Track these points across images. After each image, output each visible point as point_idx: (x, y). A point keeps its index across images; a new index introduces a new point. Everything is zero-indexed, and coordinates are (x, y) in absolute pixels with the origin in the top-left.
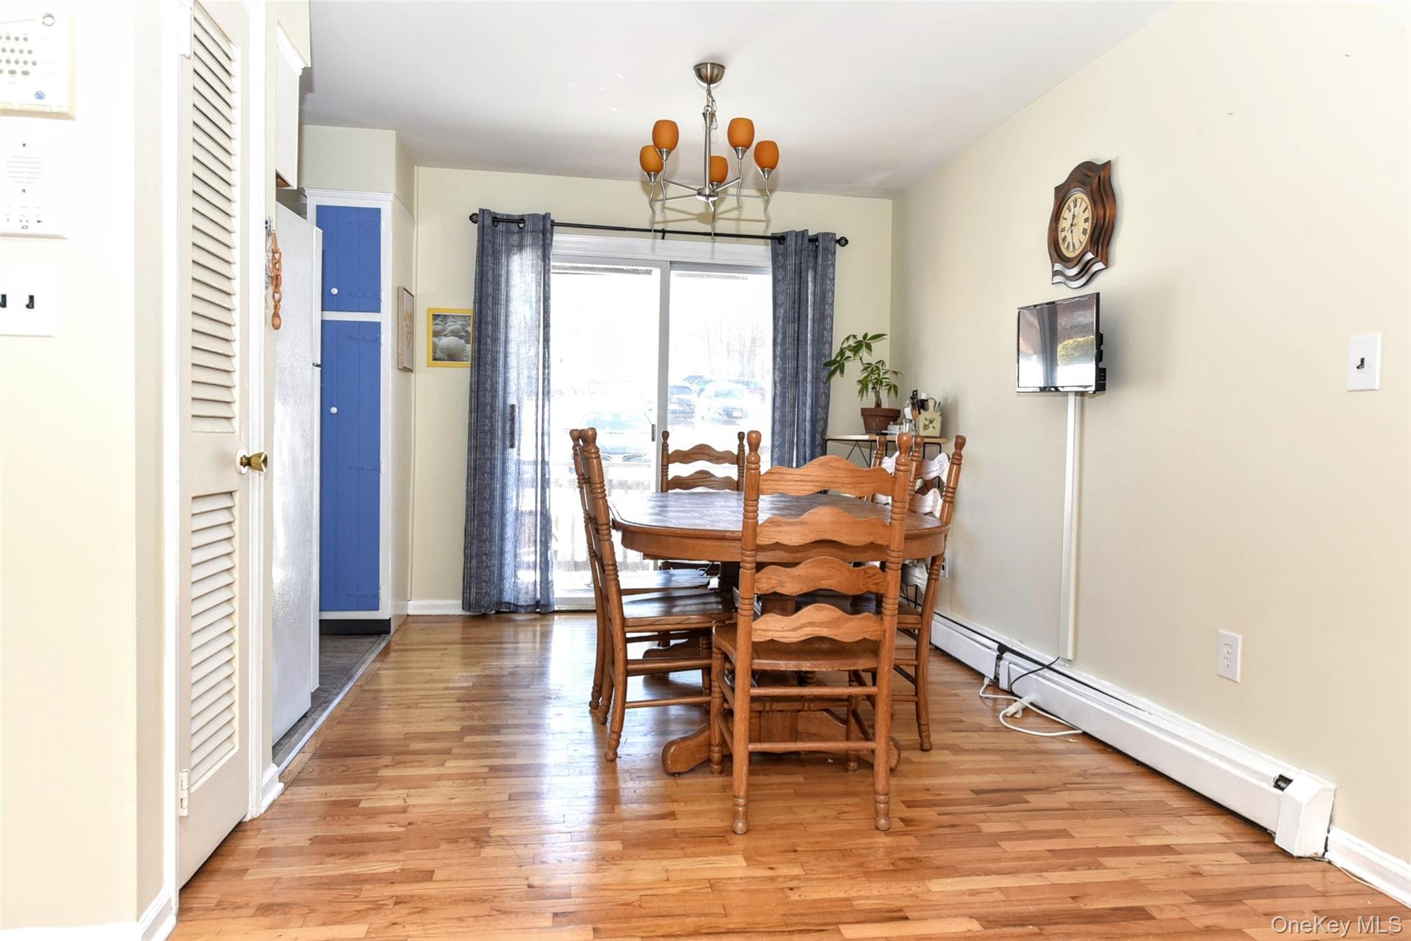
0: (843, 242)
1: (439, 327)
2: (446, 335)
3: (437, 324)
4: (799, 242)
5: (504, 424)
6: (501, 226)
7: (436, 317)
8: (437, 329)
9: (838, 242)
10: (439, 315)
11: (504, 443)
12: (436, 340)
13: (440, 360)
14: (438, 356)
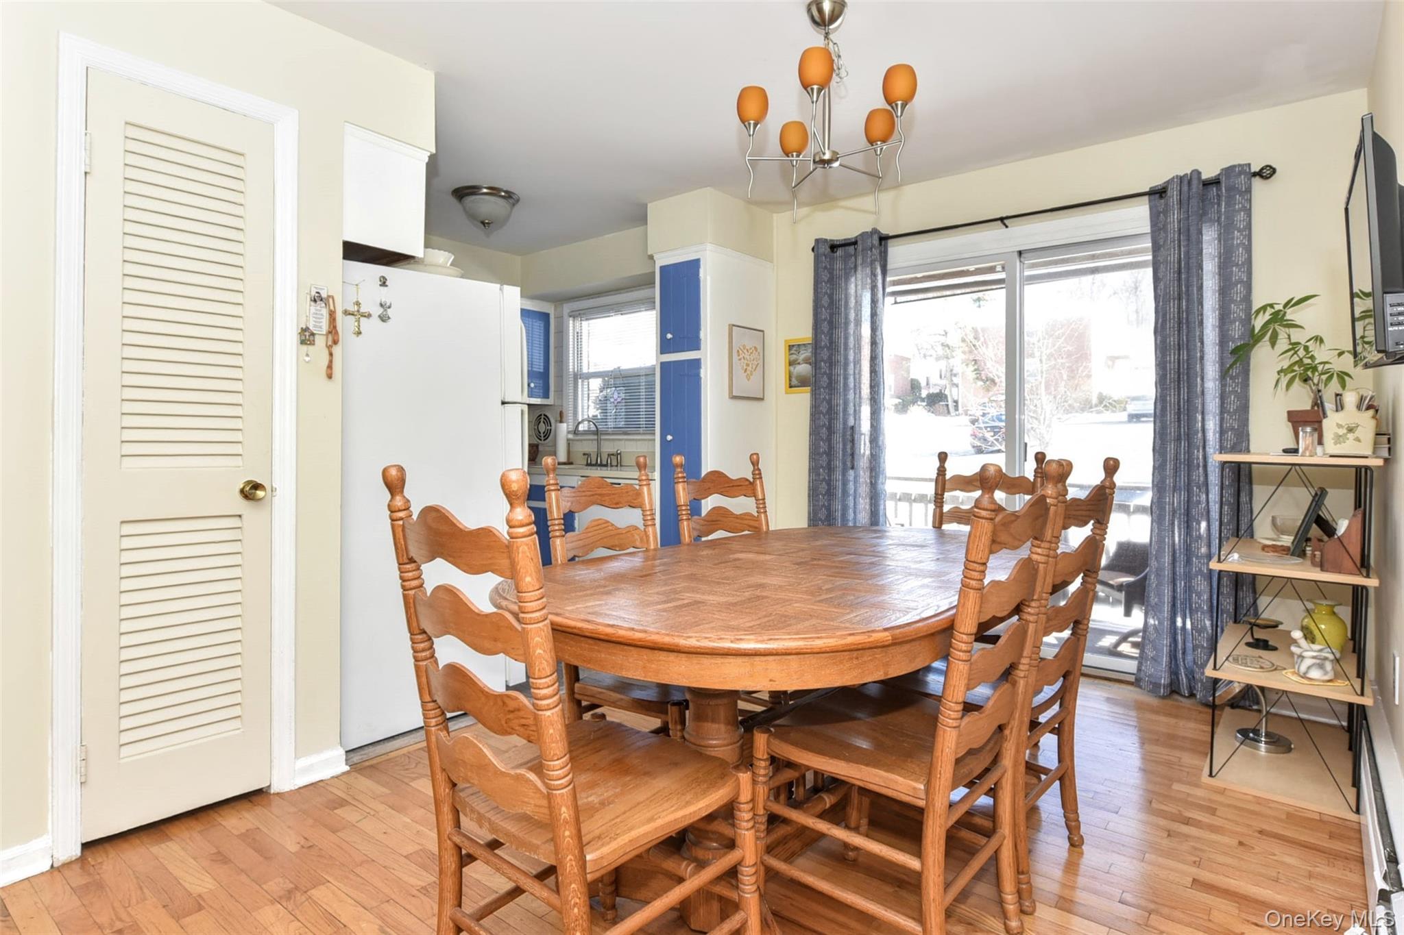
0: (1267, 173)
1: (794, 357)
2: (799, 364)
3: (792, 354)
4: (1185, 188)
5: (844, 445)
6: (840, 252)
7: (791, 347)
8: (792, 359)
9: (1259, 174)
10: (793, 346)
11: (844, 463)
12: (792, 368)
13: (795, 387)
14: (793, 384)
